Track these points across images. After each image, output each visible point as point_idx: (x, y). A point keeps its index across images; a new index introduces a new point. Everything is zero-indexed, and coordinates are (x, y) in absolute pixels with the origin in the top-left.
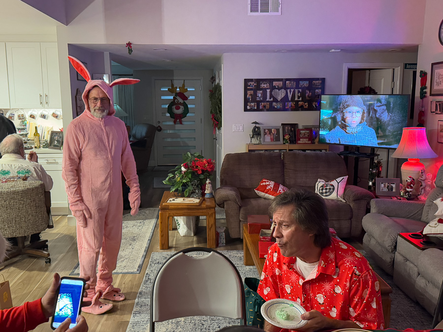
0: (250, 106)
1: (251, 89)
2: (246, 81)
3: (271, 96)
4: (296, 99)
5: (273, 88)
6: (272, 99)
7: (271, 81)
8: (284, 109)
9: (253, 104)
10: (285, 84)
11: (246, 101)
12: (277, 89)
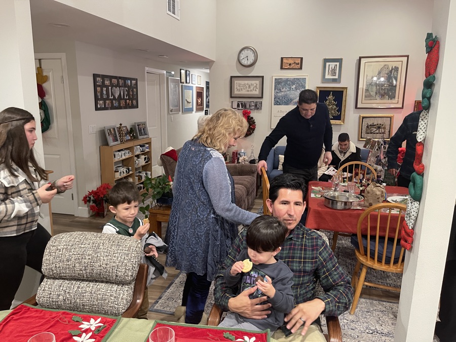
0: (100, 105)
1: (99, 86)
2: (95, 76)
3: (112, 94)
4: (125, 97)
5: (112, 85)
6: (112, 98)
7: (111, 78)
8: (119, 108)
9: (101, 102)
10: (118, 82)
11: (96, 100)
12: (115, 86)
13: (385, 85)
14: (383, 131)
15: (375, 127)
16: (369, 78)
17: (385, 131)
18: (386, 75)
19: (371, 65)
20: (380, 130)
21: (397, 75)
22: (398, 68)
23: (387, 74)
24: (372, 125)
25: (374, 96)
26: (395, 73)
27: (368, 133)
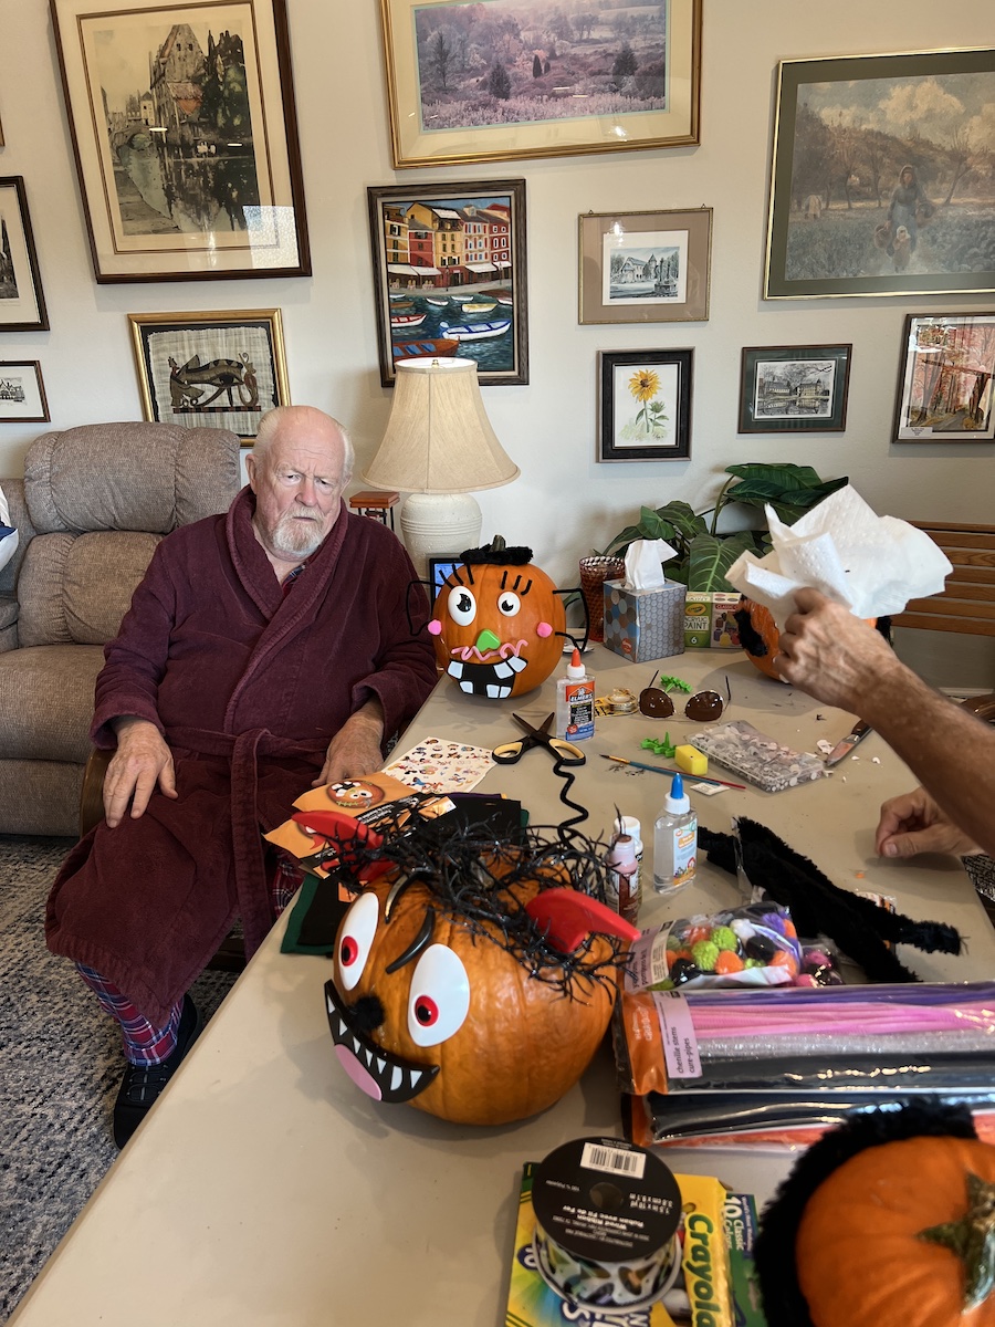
13: (202, 148)
14: (248, 398)
15: (207, 376)
16: (118, 106)
17: (255, 398)
18: (191, 89)
19: (110, 33)
20: (234, 390)
21: (244, 84)
22: (238, 42)
23: (196, 80)
24: (195, 370)
25: (166, 213)
26: (232, 73)
27: (185, 410)
